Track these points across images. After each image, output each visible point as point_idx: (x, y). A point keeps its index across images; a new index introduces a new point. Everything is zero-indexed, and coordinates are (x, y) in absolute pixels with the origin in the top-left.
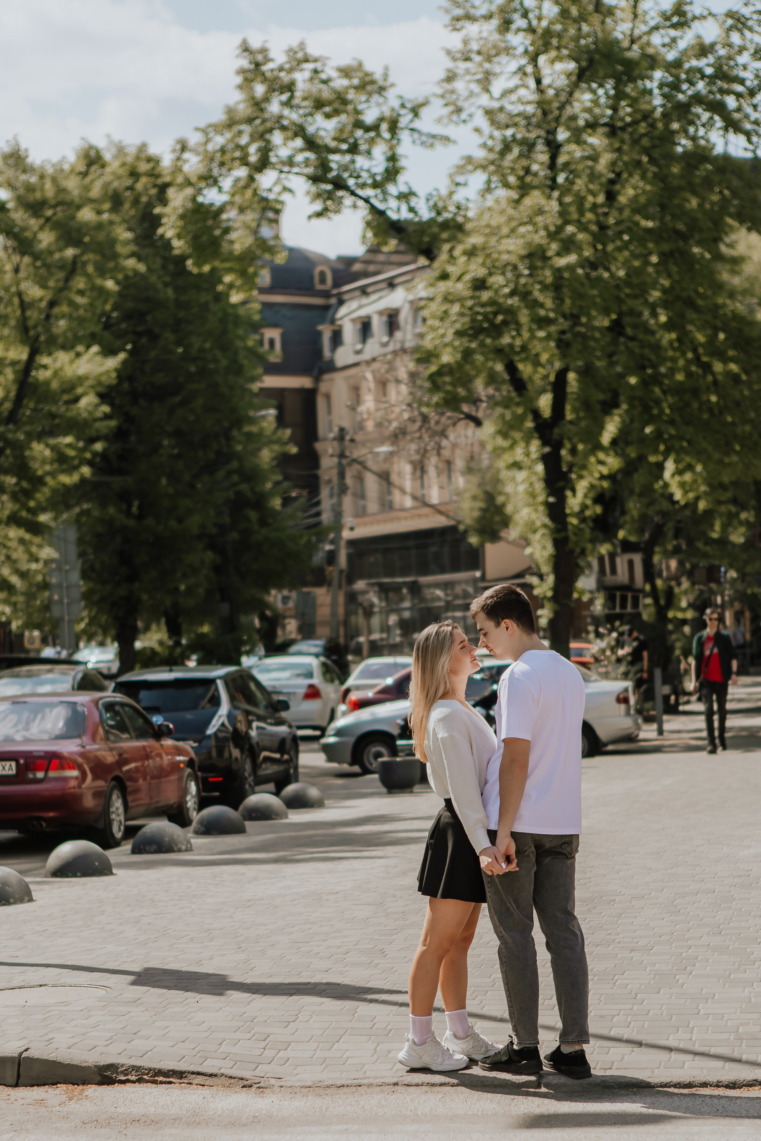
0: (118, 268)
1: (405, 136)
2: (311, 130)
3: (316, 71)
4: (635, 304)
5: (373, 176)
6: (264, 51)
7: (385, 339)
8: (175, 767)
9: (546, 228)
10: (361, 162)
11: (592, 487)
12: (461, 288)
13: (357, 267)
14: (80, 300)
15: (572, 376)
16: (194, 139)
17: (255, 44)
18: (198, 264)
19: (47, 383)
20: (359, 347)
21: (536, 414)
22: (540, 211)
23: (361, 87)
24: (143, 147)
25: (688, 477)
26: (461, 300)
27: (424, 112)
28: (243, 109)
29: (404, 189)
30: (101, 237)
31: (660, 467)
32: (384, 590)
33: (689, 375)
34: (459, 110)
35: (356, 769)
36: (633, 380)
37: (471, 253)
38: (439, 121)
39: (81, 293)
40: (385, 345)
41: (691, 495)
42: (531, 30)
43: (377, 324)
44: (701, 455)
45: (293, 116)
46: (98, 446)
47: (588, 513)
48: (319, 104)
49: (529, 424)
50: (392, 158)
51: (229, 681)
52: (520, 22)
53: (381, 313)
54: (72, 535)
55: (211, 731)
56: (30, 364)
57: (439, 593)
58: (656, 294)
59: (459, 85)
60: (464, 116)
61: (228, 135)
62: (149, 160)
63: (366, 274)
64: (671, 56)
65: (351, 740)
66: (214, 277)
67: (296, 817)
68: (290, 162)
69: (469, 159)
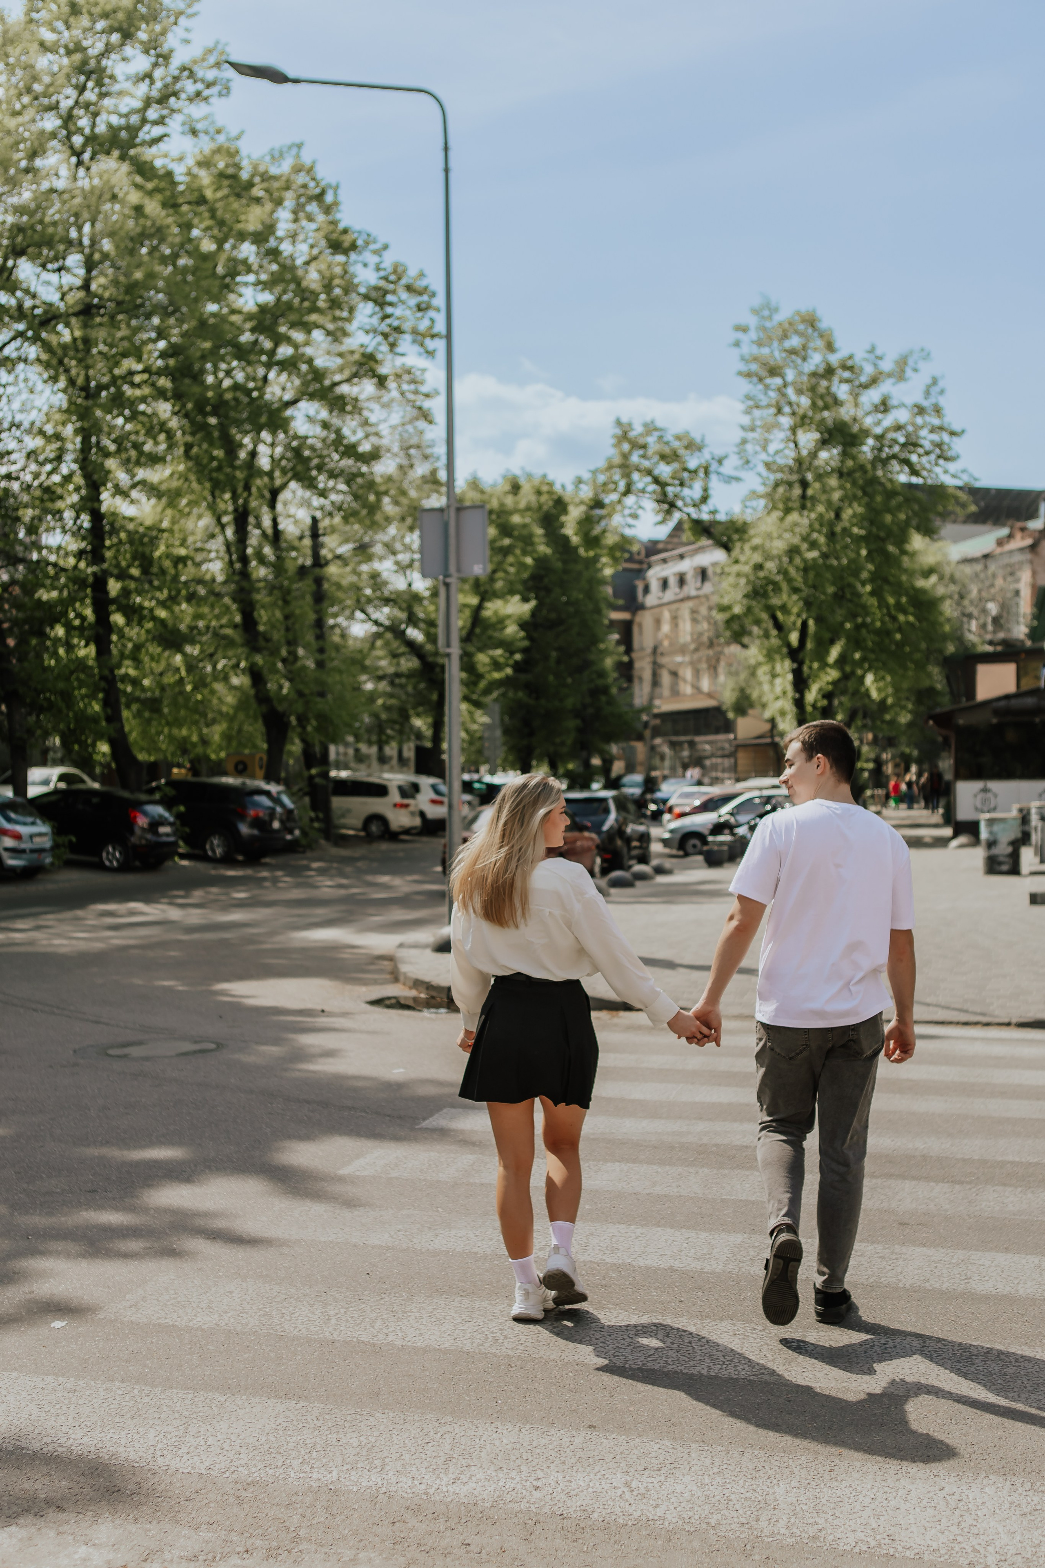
0: (535, 551)
1: (714, 477)
2: (656, 472)
3: (661, 437)
4: (851, 580)
5: (692, 499)
6: (630, 425)
7: (677, 590)
8: (589, 849)
9: (801, 535)
10: (686, 492)
11: (820, 689)
12: (747, 569)
13: (660, 546)
14: (512, 570)
15: (811, 622)
16: (586, 476)
17: (624, 420)
18: (586, 551)
19: (489, 618)
20: (661, 594)
21: (788, 645)
22: (796, 524)
23: (687, 447)
24: (544, 476)
25: (881, 684)
26: (747, 576)
27: (726, 462)
28: (617, 460)
29: (712, 508)
30: (525, 532)
31: (862, 678)
32: (673, 745)
33: (883, 622)
34: (748, 462)
35: (681, 853)
36: (848, 626)
37: (755, 549)
38: (736, 468)
39: (511, 565)
40: (676, 594)
41: (883, 695)
42: (794, 414)
43: (673, 582)
44: (890, 672)
45: (646, 464)
46: (518, 657)
47: (819, 705)
48: (663, 457)
49: (785, 650)
50: (705, 490)
51: (616, 799)
52: (787, 409)
53: (675, 575)
54: (497, 708)
55: (606, 827)
56: (480, 607)
57: (707, 747)
58: (865, 575)
59: (749, 447)
60: (751, 465)
61: (608, 474)
62: (548, 484)
63: (665, 550)
64: (878, 430)
65: (678, 836)
66: (596, 559)
67: (661, 879)
68: (643, 491)
69: (753, 492)
